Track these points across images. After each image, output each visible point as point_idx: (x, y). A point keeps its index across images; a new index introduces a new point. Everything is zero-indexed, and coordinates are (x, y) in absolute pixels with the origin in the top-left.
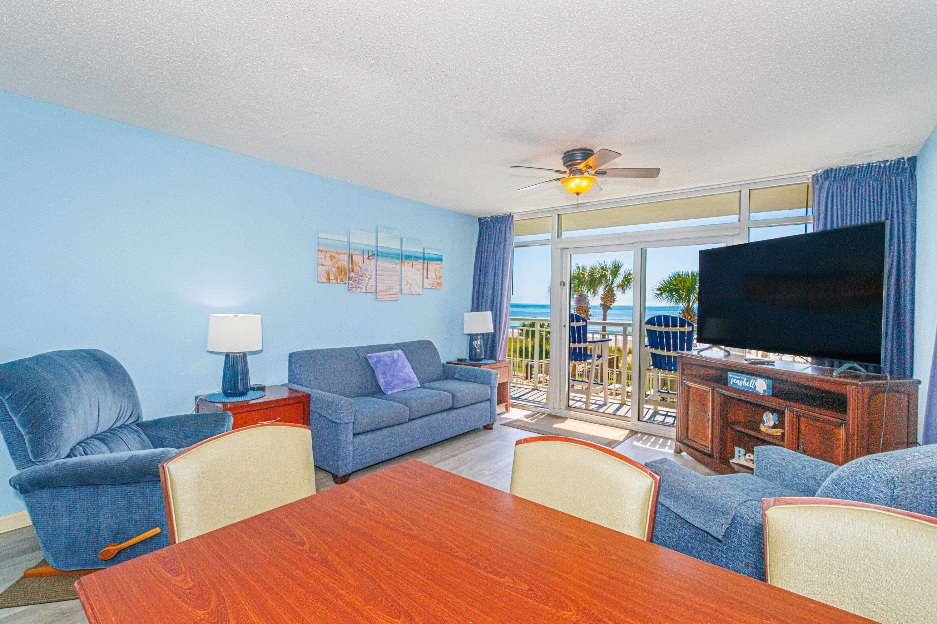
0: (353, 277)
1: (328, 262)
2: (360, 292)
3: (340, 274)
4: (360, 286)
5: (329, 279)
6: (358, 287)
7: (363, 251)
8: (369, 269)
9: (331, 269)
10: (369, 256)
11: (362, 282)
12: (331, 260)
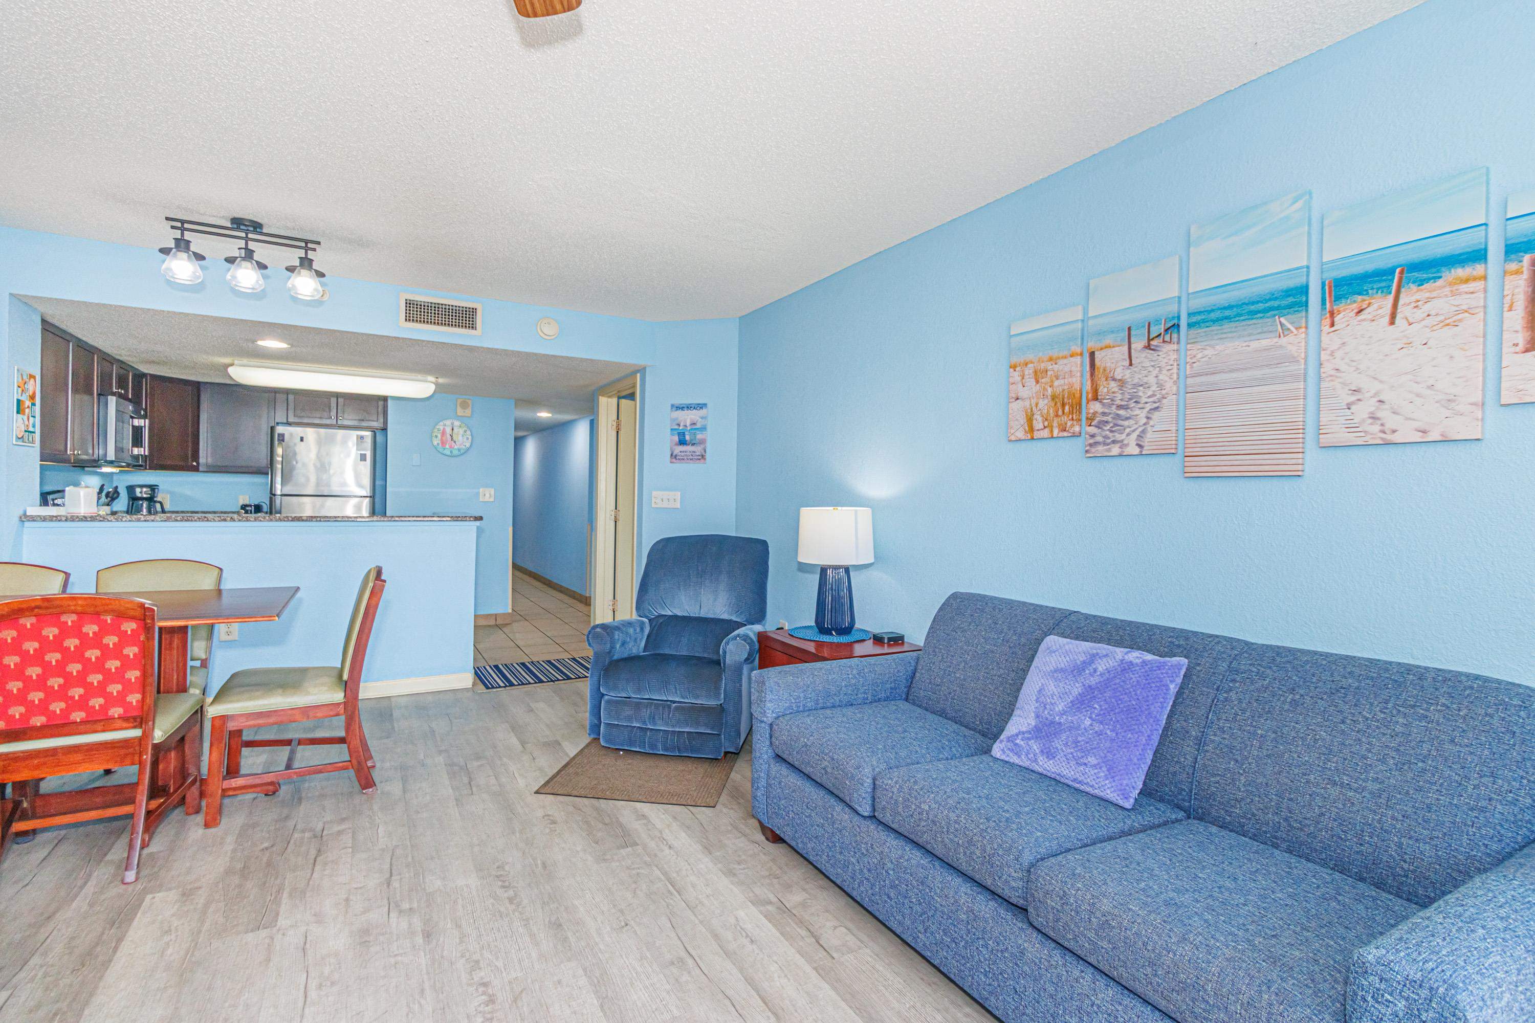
0: (1095, 413)
1: (1030, 390)
2: (1120, 455)
3: (1060, 413)
4: (1119, 437)
5: (1031, 429)
6: (1114, 442)
7: (1129, 329)
8: (1151, 380)
9: (1037, 405)
10: (1149, 340)
11: (1126, 423)
12: (1037, 382)
